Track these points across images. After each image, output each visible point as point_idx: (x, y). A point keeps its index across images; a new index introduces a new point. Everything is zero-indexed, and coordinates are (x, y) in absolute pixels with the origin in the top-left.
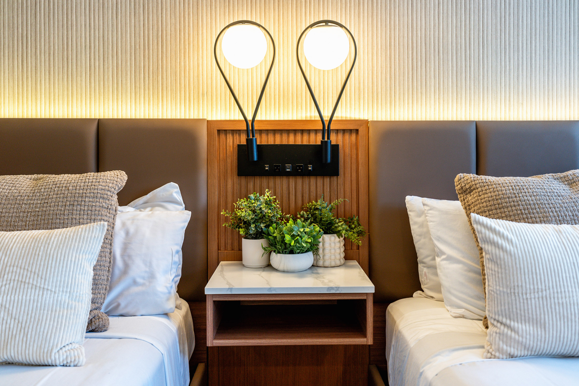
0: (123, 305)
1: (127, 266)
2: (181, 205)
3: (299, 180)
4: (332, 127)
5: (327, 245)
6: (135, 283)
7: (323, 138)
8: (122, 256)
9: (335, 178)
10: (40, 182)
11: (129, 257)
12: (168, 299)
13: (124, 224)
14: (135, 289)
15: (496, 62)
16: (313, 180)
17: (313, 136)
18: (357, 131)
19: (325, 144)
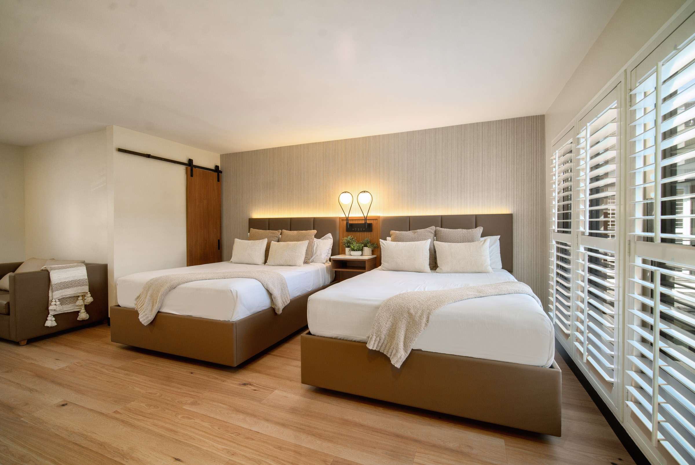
0: (314, 260)
1: (316, 252)
2: (332, 239)
3: (362, 233)
4: (367, 218)
5: (365, 250)
6: (317, 256)
7: (365, 221)
8: (315, 250)
9: (371, 232)
10: (298, 233)
11: (317, 250)
12: (324, 260)
13: (317, 243)
14: (317, 257)
15: (419, 198)
16: (365, 233)
17: (362, 221)
18: (377, 219)
19: (365, 223)
